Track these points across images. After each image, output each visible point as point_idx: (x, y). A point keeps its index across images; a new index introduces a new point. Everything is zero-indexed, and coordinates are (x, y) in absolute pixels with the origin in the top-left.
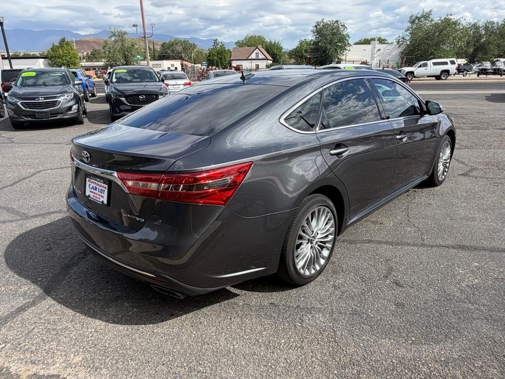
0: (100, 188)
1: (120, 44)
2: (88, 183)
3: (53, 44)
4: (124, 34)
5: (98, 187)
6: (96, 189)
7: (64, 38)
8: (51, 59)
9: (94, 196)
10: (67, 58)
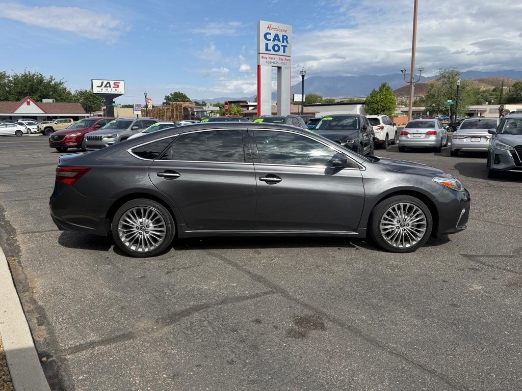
1: (448, 86)
3: (374, 89)
4: (456, 75)
7: (386, 83)
8: (368, 105)
10: (383, 104)
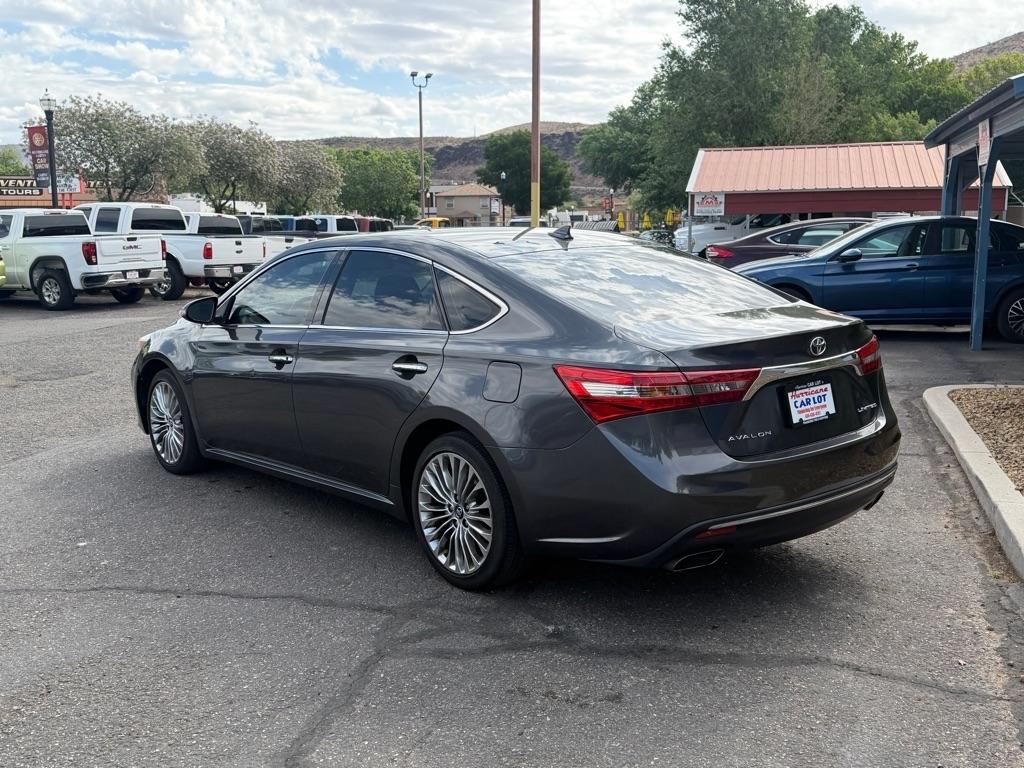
0: (816, 396)
2: (791, 402)
5: (811, 397)
6: (808, 403)
9: (807, 416)
